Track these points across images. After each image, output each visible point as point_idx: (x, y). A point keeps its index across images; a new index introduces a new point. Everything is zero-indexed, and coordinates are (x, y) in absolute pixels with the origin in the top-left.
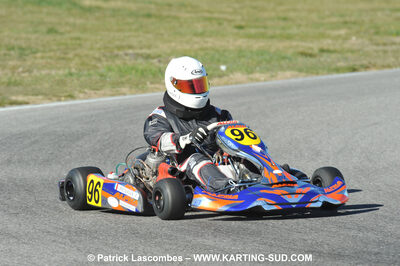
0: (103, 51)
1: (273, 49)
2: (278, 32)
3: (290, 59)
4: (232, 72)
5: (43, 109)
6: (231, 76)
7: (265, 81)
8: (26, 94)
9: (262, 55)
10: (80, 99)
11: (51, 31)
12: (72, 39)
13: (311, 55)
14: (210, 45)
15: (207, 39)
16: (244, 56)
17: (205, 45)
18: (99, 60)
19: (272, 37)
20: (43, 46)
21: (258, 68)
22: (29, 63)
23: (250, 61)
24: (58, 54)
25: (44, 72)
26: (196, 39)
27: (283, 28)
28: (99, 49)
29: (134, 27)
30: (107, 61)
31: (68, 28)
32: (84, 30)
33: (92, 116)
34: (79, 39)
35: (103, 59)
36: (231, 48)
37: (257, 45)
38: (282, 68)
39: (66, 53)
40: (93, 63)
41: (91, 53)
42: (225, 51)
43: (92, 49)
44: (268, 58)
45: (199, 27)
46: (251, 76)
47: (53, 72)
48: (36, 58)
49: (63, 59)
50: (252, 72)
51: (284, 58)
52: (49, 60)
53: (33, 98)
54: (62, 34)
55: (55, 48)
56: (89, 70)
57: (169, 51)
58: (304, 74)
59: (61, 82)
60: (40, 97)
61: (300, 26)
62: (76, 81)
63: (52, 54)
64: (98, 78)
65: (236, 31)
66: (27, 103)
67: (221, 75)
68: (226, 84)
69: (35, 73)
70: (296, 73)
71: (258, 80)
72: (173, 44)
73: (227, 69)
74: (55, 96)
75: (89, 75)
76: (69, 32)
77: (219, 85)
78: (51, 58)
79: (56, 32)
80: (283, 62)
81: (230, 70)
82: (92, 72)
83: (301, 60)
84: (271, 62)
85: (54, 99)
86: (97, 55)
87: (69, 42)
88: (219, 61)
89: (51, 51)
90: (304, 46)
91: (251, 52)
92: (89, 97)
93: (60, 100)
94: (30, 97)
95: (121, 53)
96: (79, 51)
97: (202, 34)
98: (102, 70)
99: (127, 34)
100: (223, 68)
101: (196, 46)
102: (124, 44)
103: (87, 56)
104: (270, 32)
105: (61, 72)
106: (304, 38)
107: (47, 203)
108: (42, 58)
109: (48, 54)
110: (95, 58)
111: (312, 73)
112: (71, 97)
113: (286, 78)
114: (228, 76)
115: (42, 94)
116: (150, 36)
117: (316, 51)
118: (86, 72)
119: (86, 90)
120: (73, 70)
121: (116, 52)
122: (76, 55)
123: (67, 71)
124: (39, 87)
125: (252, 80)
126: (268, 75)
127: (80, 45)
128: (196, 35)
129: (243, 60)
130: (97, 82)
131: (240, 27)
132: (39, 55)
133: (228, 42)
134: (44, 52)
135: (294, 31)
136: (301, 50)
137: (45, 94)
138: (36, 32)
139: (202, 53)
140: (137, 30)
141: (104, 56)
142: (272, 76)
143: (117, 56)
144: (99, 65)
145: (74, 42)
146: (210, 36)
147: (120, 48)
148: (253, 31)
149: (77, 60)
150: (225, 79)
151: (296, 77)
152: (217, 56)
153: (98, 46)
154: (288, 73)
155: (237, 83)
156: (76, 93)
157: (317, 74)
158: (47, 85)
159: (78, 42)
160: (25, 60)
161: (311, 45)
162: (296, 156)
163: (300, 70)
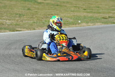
0: (44, 16)
1: (94, 16)
2: (96, 11)
3: (99, 19)
4: (82, 23)
5: (26, 33)
6: (82, 24)
7: (92, 26)
8: (21, 28)
9: (91, 18)
10: (37, 30)
11: (29, 9)
12: (35, 12)
13: (106, 18)
14: (75, 14)
15: (75, 13)
16: (86, 18)
17: (74, 15)
18: (43, 18)
19: (94, 13)
20: (26, 14)
21: (90, 22)
22: (22, 19)
23: (88, 20)
24: (31, 16)
25: (26, 22)
26: (71, 13)
27: (98, 10)
28: (43, 15)
29: (53, 9)
30: (45, 19)
31: (33, 9)
32: (38, 9)
33: (40, 35)
34: (37, 12)
35: (44, 18)
36: (82, 16)
37: (90, 15)
38: (97, 22)
39: (33, 16)
40: (41, 19)
41: (40, 16)
42: (80, 16)
43: (40, 15)
44: (93, 19)
45: (73, 9)
46: (88, 24)
47: (29, 22)
48: (24, 17)
49: (32, 17)
50: (88, 23)
51: (98, 19)
52: (28, 18)
53: (23, 29)
54: (32, 10)
55: (30, 14)
56: (39, 21)
57: (63, 16)
58: (104, 24)
59: (31, 25)
60: (25, 29)
61: (103, 9)
62: (36, 25)
63: (29, 16)
64: (42, 24)
65: (84, 10)
66: (21, 31)
67: (79, 24)
68: (80, 26)
69: (24, 22)
70: (101, 24)
71: (90, 26)
72: (65, 14)
73: (81, 22)
74: (29, 29)
75: (40, 23)
76: (34, 10)
77: (78, 26)
78: (28, 17)
79: (30, 10)
80: (97, 20)
81: (82, 22)
82: (40, 22)
83: (103, 20)
84: (94, 20)
85: (29, 30)
86: (42, 17)
87: (34, 12)
88: (78, 19)
89: (28, 15)
90: (104, 15)
91: (88, 17)
92: (40, 29)
93: (31, 30)
94: (22, 29)
95: (49, 16)
96: (37, 15)
97: (73, 11)
98: (44, 21)
99: (51, 11)
100: (79, 21)
101: (72, 15)
102: (50, 14)
103: (39, 17)
104: (94, 11)
105: (31, 22)
106: (104, 13)
107: (27, 61)
108: (26, 17)
109: (28, 16)
110: (41, 18)
111: (106, 24)
112: (34, 29)
113: (98, 25)
114: (81, 24)
115: (25, 28)
116: (58, 11)
117: (107, 17)
118: (39, 22)
119: (39, 27)
120: (35, 21)
121: (48, 16)
122: (36, 17)
123: (33, 21)
124: (25, 26)
125: (88, 25)
126: (93, 24)
127: (37, 14)
128: (72, 11)
129: (85, 19)
130: (42, 25)
131: (85, 9)
132: (25, 16)
133: (81, 14)
134: (26, 15)
135: (101, 11)
136: (103, 17)
137: (26, 28)
138: (24, 9)
139: (73, 17)
140: (54, 10)
141: (44, 17)
142: (94, 24)
143: (48, 17)
144: (43, 20)
145: (35, 13)
146: (76, 12)
147: (49, 15)
148: (89, 11)
149: (36, 18)
150: (80, 25)
151: (101, 25)
152: (78, 18)
153: (42, 14)
154: (99, 24)
155: (83, 26)
156: (36, 28)
157: (108, 24)
158: (27, 26)
159: (37, 13)
160: (21, 18)
161: (106, 15)
162: (101, 49)
163: (103, 23)
